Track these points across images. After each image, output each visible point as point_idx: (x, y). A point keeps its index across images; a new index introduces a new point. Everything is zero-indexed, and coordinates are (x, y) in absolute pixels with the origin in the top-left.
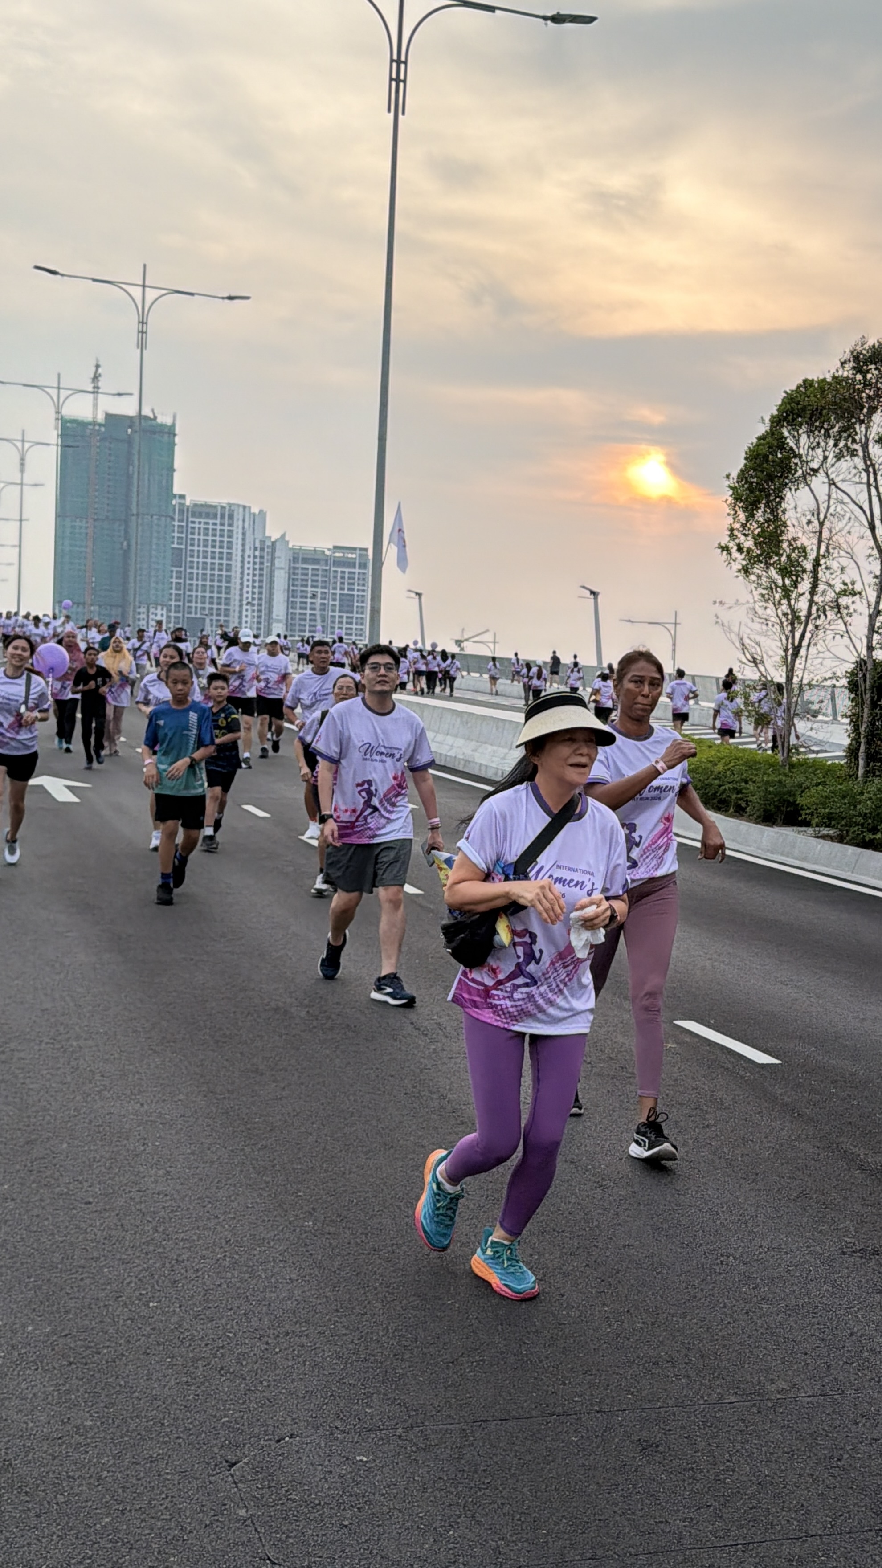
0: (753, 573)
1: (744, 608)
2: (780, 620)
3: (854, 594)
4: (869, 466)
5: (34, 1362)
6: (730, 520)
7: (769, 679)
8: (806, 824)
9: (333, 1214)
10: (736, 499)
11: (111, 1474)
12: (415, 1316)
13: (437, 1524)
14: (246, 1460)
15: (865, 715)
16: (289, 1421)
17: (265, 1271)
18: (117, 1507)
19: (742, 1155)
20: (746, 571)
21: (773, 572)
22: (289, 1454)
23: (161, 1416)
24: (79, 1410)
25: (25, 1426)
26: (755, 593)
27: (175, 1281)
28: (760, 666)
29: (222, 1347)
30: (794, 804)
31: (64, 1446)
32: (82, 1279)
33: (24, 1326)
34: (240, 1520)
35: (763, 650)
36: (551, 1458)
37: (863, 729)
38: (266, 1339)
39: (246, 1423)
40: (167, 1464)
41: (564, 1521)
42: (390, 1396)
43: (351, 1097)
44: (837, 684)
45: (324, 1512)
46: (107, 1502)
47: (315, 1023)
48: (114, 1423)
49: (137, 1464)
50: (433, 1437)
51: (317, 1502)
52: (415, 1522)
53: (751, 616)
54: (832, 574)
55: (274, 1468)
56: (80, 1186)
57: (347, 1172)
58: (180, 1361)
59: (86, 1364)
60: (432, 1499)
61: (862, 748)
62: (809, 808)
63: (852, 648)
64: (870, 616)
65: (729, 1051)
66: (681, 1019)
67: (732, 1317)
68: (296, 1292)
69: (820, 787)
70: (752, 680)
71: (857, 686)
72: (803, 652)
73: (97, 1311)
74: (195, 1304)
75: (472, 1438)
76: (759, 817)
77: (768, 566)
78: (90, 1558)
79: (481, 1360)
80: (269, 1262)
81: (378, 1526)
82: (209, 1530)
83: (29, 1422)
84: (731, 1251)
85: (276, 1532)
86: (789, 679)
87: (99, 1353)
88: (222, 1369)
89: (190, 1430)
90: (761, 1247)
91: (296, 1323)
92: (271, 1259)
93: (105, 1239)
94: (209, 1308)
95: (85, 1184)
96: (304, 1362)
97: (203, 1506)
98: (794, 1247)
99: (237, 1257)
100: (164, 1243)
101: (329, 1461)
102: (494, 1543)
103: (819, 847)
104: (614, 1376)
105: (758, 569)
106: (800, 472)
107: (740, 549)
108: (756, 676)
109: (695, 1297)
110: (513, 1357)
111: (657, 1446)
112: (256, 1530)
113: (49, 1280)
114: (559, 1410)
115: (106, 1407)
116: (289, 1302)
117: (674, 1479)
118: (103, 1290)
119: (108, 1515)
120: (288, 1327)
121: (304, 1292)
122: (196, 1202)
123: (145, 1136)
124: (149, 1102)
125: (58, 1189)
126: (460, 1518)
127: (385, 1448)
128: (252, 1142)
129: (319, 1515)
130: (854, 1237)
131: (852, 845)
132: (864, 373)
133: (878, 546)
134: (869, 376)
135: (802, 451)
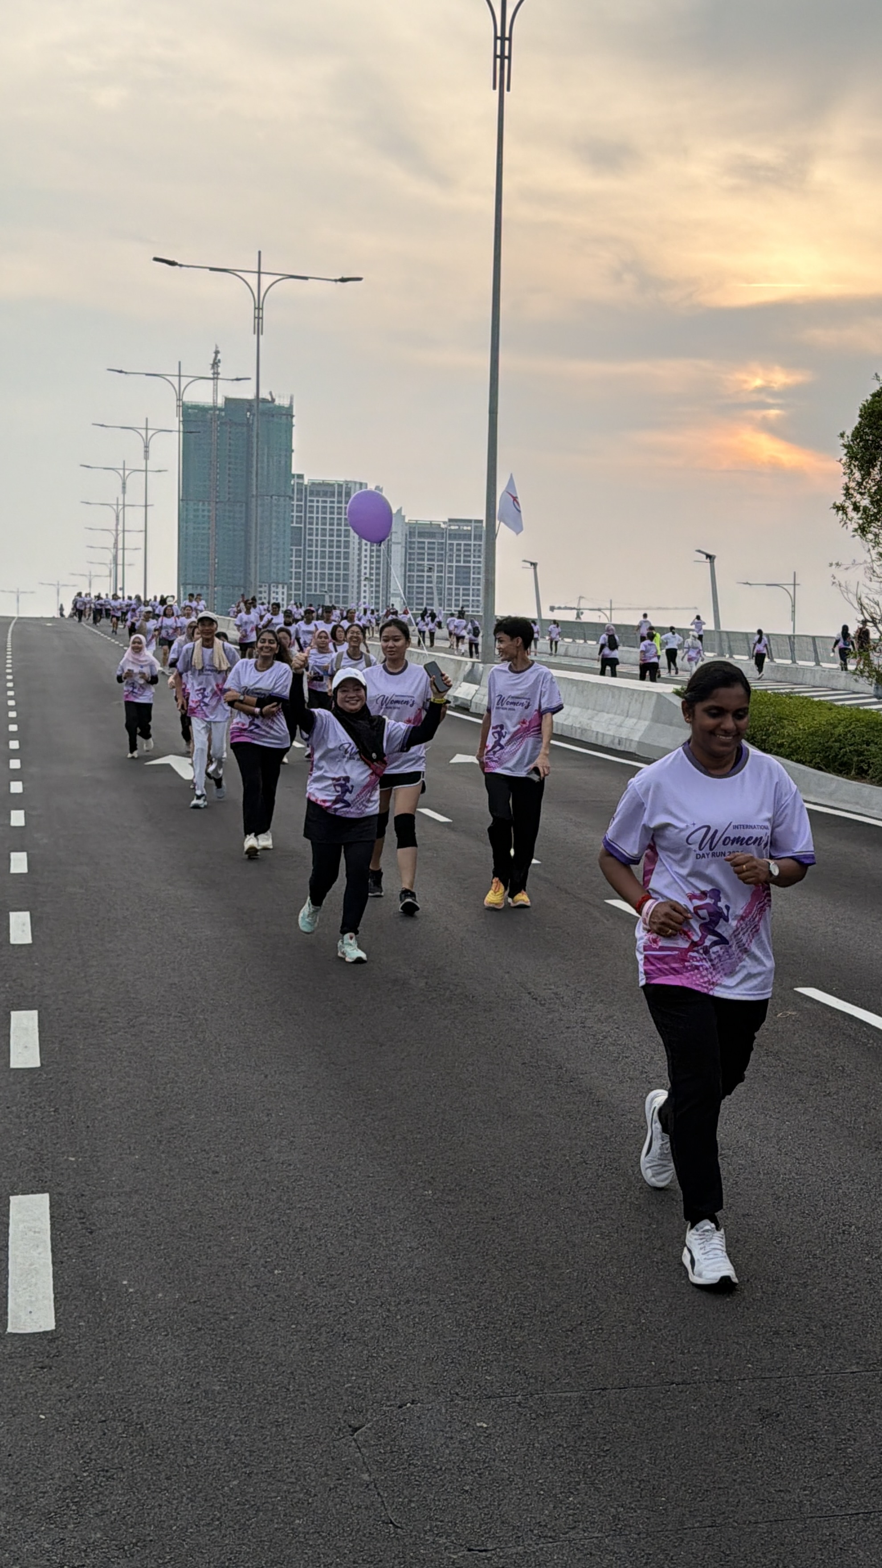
0: (870, 532)
1: (861, 568)
5: (163, 1327)
6: (845, 478)
9: (452, 1184)
10: (851, 458)
11: (238, 1438)
12: (533, 1285)
13: (558, 1490)
14: (369, 1425)
16: (410, 1388)
17: (386, 1239)
18: (244, 1470)
19: (865, 1124)
20: (863, 530)
22: (410, 1420)
23: (286, 1382)
24: (207, 1375)
25: (155, 1390)
26: (873, 552)
27: (299, 1249)
29: (345, 1314)
31: (193, 1410)
32: (209, 1247)
33: (154, 1293)
34: (363, 1484)
36: (670, 1427)
38: (387, 1306)
39: (368, 1390)
40: (292, 1428)
41: (683, 1488)
42: (509, 1363)
43: (470, 1068)
45: (445, 1478)
46: (235, 1465)
47: (433, 994)
48: (241, 1387)
49: (262, 1427)
50: (553, 1404)
51: (438, 1467)
52: (535, 1488)
53: (869, 575)
55: (395, 1434)
56: (206, 1156)
57: (466, 1141)
58: (305, 1327)
59: (214, 1330)
60: (552, 1465)
65: (851, 1018)
66: (802, 986)
68: (416, 1261)
73: (224, 1278)
74: (318, 1272)
75: (591, 1406)
78: (218, 1520)
79: (601, 1329)
80: (389, 1231)
81: (498, 1491)
82: (333, 1493)
83: (159, 1386)
84: (854, 1221)
85: (399, 1496)
87: (226, 1319)
88: (345, 1335)
89: (314, 1395)
91: (417, 1290)
92: (392, 1228)
93: (232, 1207)
94: (332, 1275)
95: (212, 1154)
96: (425, 1329)
97: (327, 1470)
99: (357, 1225)
100: (288, 1211)
101: (450, 1427)
102: (613, 1510)
104: (735, 1345)
107: (856, 508)
109: (817, 1267)
110: (631, 1327)
111: (778, 1416)
112: (379, 1494)
113: (178, 1249)
114: (679, 1378)
115: (234, 1372)
116: (410, 1270)
117: (795, 1448)
118: (230, 1257)
119: (235, 1478)
120: (409, 1294)
121: (424, 1260)
122: (319, 1171)
123: (269, 1107)
124: (273, 1073)
125: (186, 1159)
126: (579, 1485)
127: (505, 1414)
128: (373, 1112)
129: (441, 1480)
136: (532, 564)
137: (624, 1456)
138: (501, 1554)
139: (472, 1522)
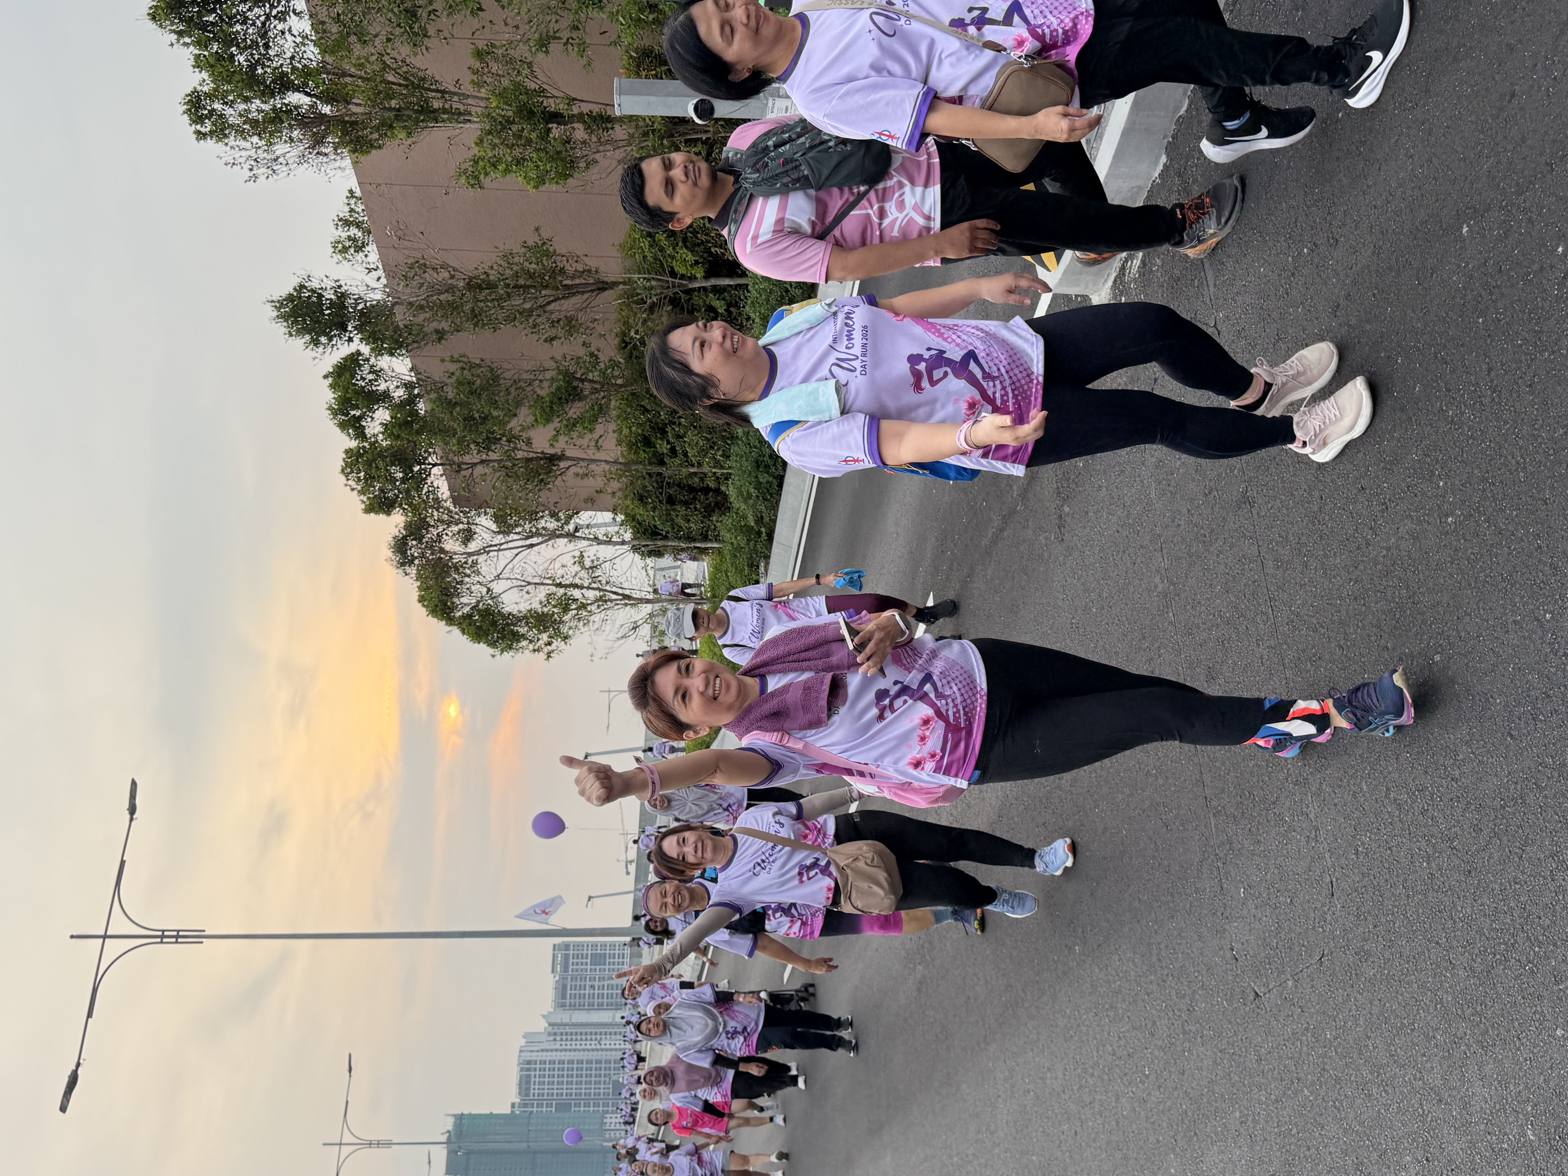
0: (567, 633)
1: (595, 638)
2: (603, 610)
3: (582, 556)
4: (485, 550)
6: (526, 652)
7: (648, 616)
9: (1068, 930)
10: (511, 648)
11: (1272, 1092)
13: (1282, 830)
14: (1253, 984)
15: (674, 544)
16: (1221, 952)
17: (1114, 981)
18: (1296, 1085)
20: (566, 638)
21: (566, 618)
22: (1244, 950)
23: (1227, 1056)
24: (1229, 1123)
26: (583, 630)
27: (1129, 1055)
28: (638, 624)
29: (1173, 1011)
31: (1256, 1132)
32: (1133, 1132)
34: (1296, 987)
35: (626, 622)
37: (683, 545)
38: (1164, 976)
39: (1227, 986)
40: (1262, 1048)
42: (1195, 873)
44: (651, 566)
45: (1283, 919)
46: (1293, 1092)
47: (928, 957)
49: (1263, 1071)
50: (1221, 837)
51: (1276, 925)
52: (1282, 846)
53: (600, 633)
54: (567, 574)
55: (1256, 961)
58: (1186, 1044)
59: (1195, 1122)
60: (1265, 835)
61: (698, 545)
63: (623, 556)
64: (598, 544)
67: (1114, 619)
68: (1128, 955)
72: (627, 592)
73: (1155, 1117)
74: (1144, 1037)
75: (1219, 808)
77: (561, 622)
78: (1335, 1103)
79: (1163, 804)
80: (1108, 979)
81: (1288, 875)
82: (1305, 1009)
84: (1069, 621)
85: (1301, 955)
86: (648, 601)
87: (1186, 1111)
88: (1188, 1010)
89: (1235, 1031)
93: (1101, 1116)
94: (1146, 1025)
95: (1062, 1137)
97: (1288, 1015)
99: (1106, 1007)
100: (1101, 1067)
101: (1246, 918)
105: (564, 629)
106: (489, 601)
107: (549, 644)
112: (1301, 971)
113: (1136, 1159)
117: (1231, 654)
118: (1140, 1113)
119: (1302, 1091)
120: (1154, 959)
121: (1127, 948)
123: (1022, 1091)
124: (996, 1090)
126: (1276, 813)
127: (1233, 874)
128: (1021, 1002)
129: (1285, 922)
130: (1050, 533)
131: (771, 548)
132: (414, 558)
133: (546, 541)
134: (416, 554)
135: (474, 601)
136: (589, 900)
138: (1332, 870)
139: (1312, 894)
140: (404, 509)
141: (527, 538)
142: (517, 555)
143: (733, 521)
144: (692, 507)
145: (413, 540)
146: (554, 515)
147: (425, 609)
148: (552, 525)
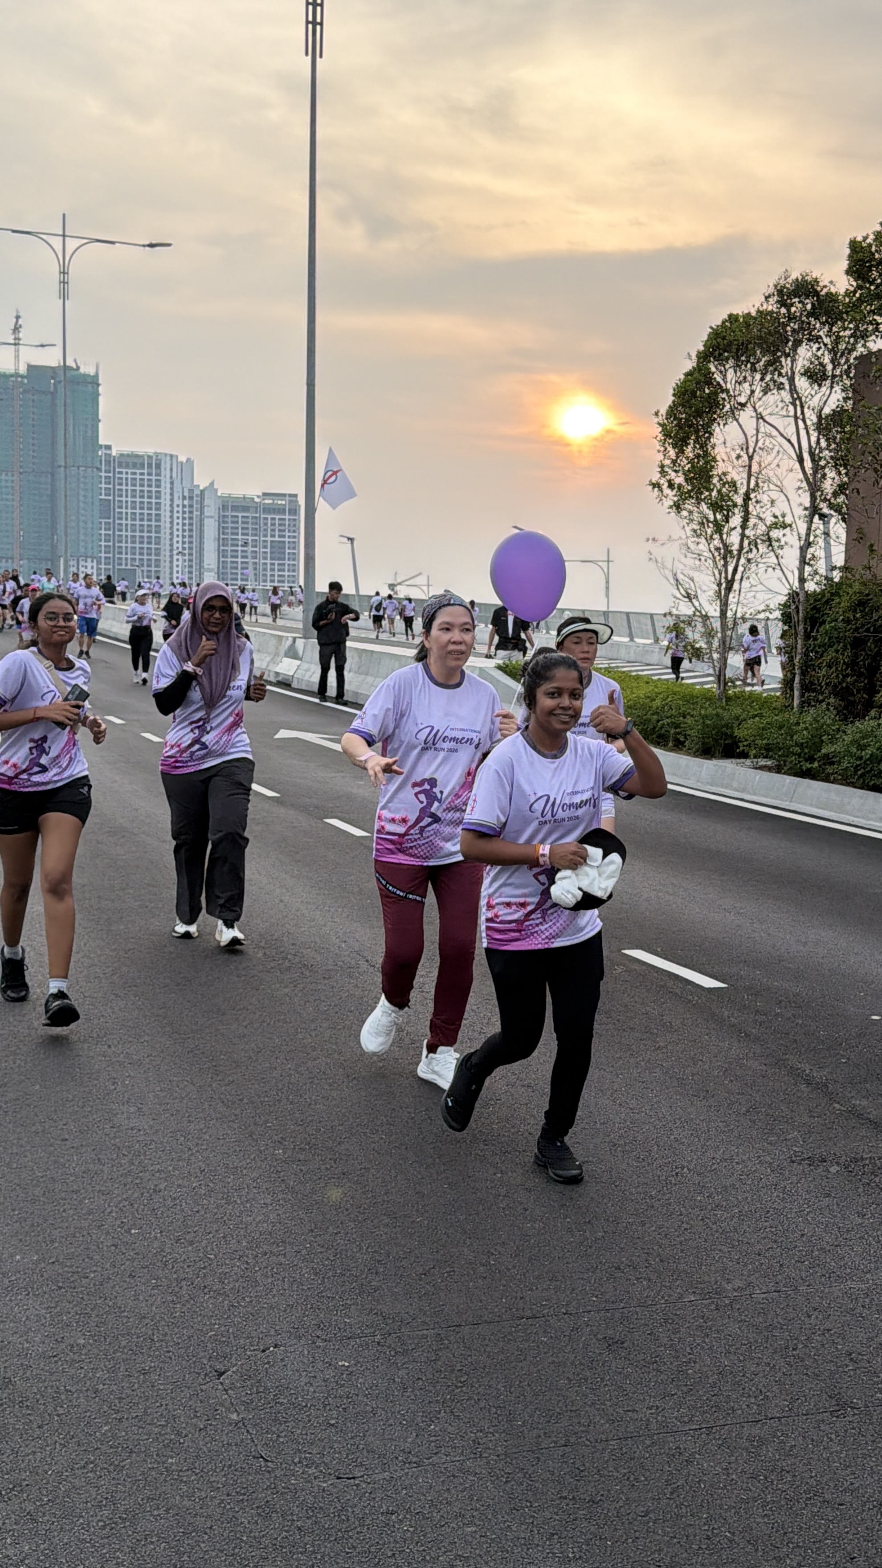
0: (685, 509)
1: (676, 544)
2: (713, 555)
3: (784, 526)
4: (797, 399)
5: (25, 1288)
6: (661, 456)
7: (704, 613)
8: (744, 755)
9: (302, 1143)
10: (666, 436)
11: (106, 1386)
12: (386, 1234)
13: (419, 1420)
14: (234, 1369)
15: (799, 646)
16: (272, 1332)
17: (240, 1197)
18: (114, 1416)
19: (693, 1075)
20: (678, 507)
21: (704, 507)
22: (274, 1362)
23: (150, 1332)
24: (72, 1330)
25: (20, 1346)
26: (688, 529)
27: (154, 1210)
28: (694, 601)
29: (204, 1268)
30: (731, 736)
31: (60, 1363)
33: (12, 1256)
34: (232, 1423)
35: (697, 585)
36: (522, 1358)
37: (797, 660)
38: (246, 1259)
39: (232, 1336)
40: (159, 1375)
41: (538, 1412)
42: (367, 1306)
43: (313, 1034)
44: (771, 617)
45: (311, 1414)
46: (105, 1412)
48: (106, 1340)
49: (129, 1376)
50: (410, 1342)
51: (304, 1404)
52: (399, 1419)
53: (684, 551)
54: (762, 507)
55: (261, 1375)
56: (54, 1124)
57: (313, 1103)
58: (165, 1282)
59: (75, 1288)
60: (413, 1397)
61: (797, 680)
62: (746, 740)
63: (784, 580)
64: (801, 548)
65: (677, 977)
66: (629, 948)
67: (688, 1224)
68: (271, 1216)
69: (757, 719)
70: (685, 615)
71: (790, 618)
72: (736, 586)
73: (81, 1239)
74: (174, 1230)
75: (446, 1342)
76: (697, 751)
77: (699, 501)
78: (92, 1463)
79: (452, 1272)
80: (244, 1188)
81: (363, 1423)
82: (203, 1433)
83: (25, 1342)
84: (685, 1164)
85: (267, 1433)
87: (87, 1277)
88: (205, 1287)
89: (179, 1343)
90: (713, 1158)
91: (273, 1243)
92: (245, 1186)
93: (84, 1172)
94: (189, 1232)
95: (60, 1123)
96: (283, 1278)
97: (196, 1412)
98: (744, 1158)
99: (212, 1185)
100: (141, 1174)
101: (313, 1367)
102: (473, 1435)
103: (758, 777)
104: (579, 1281)
105: (689, 505)
106: (728, 407)
107: (671, 485)
108: (690, 612)
109: (653, 1207)
110: (481, 1268)
111: (623, 1343)
112: (248, 1431)
113: (33, 1212)
114: (528, 1313)
115: (97, 1326)
116: (265, 1225)
117: (639, 1372)
118: (85, 1219)
119: (106, 1424)
120: (265, 1247)
121: (278, 1215)
122: (169, 1135)
123: (115, 1075)
124: (116, 1043)
125: (33, 1129)
126: (440, 1413)
127: (366, 1353)
128: (219, 1078)
129: (307, 1416)
130: (802, 1146)
131: (789, 775)
132: (788, 307)
133: (807, 479)
134: (793, 309)
135: (729, 386)
136: (349, 539)
137: (480, 1386)
138: (369, 1480)
139: (340, 1452)
140: (855, 292)
141: (812, 454)
142: (789, 441)
143: (828, 726)
144: (849, 671)
145: (813, 305)
146: (842, 488)
147: (719, 323)
148: (828, 486)
